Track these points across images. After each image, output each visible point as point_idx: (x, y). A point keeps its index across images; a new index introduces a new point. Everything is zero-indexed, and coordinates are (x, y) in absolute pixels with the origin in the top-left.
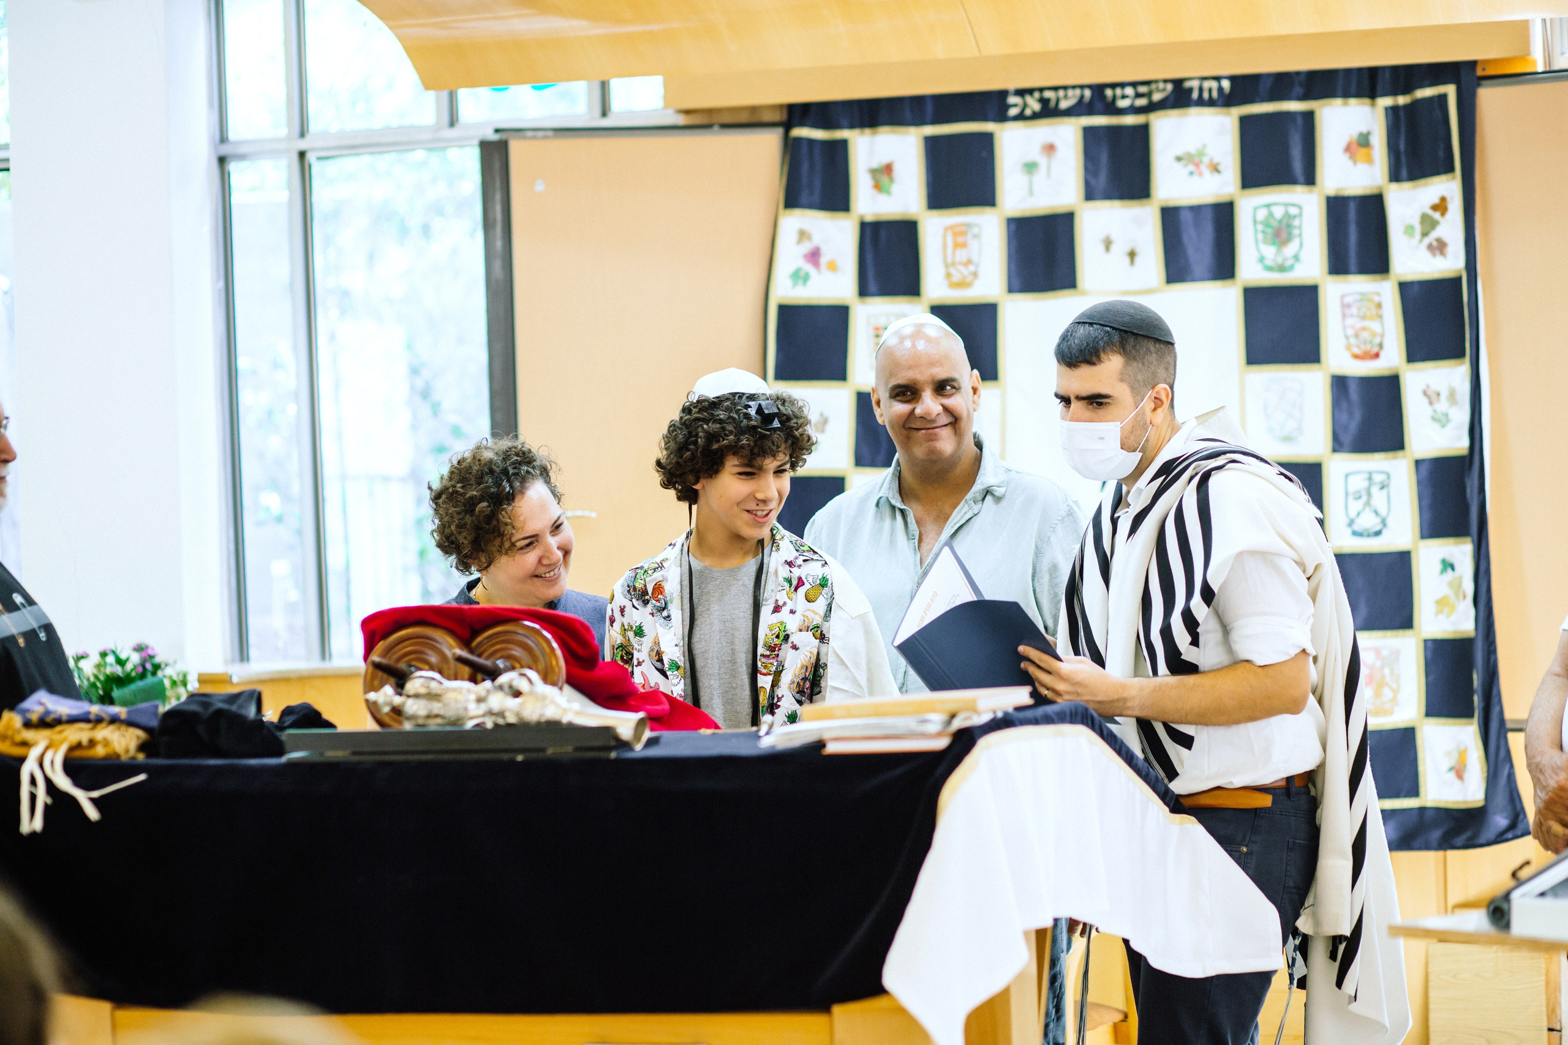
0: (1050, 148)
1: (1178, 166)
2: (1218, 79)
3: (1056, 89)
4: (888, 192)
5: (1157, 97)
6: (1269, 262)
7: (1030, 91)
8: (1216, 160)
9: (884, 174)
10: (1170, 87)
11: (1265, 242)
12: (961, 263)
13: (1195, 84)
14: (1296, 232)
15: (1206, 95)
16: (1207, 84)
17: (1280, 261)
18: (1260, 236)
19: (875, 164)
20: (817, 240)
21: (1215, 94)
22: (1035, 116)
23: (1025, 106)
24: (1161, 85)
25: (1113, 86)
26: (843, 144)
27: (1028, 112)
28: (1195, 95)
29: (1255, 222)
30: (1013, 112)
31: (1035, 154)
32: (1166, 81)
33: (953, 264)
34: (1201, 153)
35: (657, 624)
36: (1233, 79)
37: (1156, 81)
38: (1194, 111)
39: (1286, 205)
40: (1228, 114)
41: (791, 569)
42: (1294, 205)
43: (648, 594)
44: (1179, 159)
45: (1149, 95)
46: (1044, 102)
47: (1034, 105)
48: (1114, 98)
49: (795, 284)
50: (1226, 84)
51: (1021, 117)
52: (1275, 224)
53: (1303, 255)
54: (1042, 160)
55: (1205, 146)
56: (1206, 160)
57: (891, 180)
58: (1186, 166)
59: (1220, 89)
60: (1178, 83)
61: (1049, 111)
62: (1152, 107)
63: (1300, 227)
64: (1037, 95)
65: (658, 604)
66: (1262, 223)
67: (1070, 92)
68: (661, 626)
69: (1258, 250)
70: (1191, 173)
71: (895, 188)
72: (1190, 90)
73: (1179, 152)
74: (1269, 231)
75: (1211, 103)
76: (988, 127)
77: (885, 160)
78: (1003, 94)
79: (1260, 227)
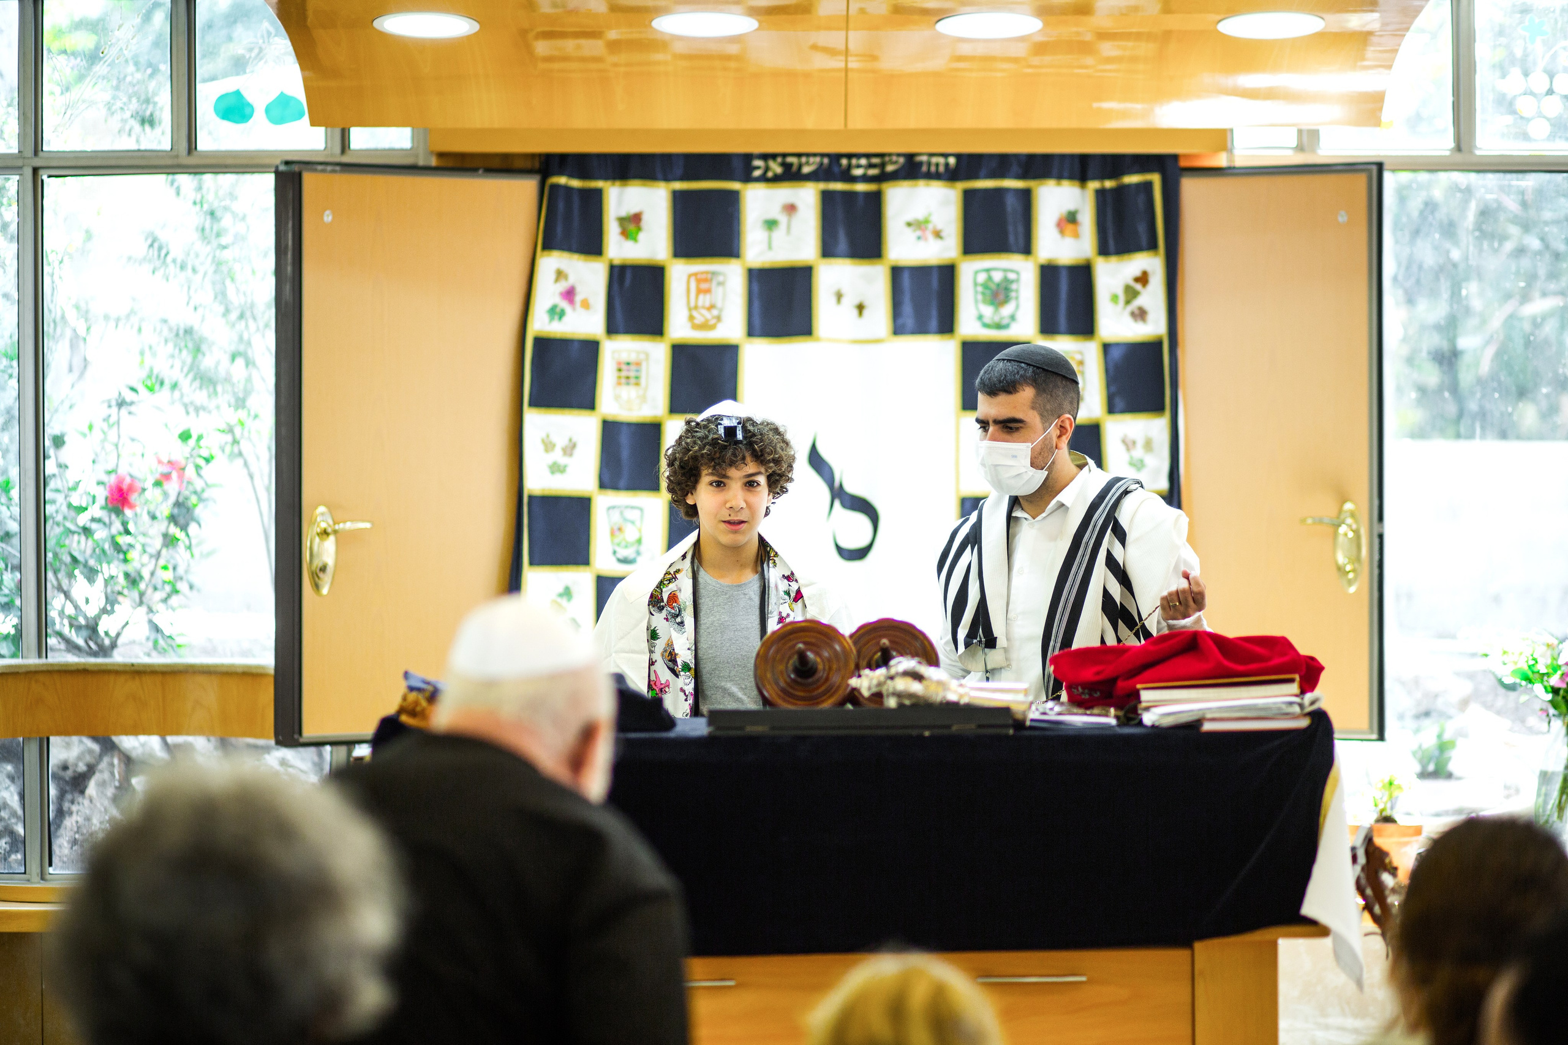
0: (791, 209)
1: (909, 231)
2: (946, 156)
3: (799, 155)
4: (635, 240)
5: (890, 168)
6: (987, 320)
7: (774, 156)
8: (939, 227)
9: (632, 223)
10: (902, 160)
11: (984, 302)
12: (703, 307)
13: (924, 158)
14: (1013, 294)
15: (933, 169)
16: (934, 160)
17: (997, 319)
18: (980, 297)
19: (623, 213)
20: (572, 280)
21: (942, 169)
22: (777, 179)
23: (767, 169)
24: (894, 158)
25: (850, 156)
26: (598, 194)
27: (770, 174)
28: (924, 169)
29: (976, 284)
30: (757, 173)
31: (776, 213)
32: (899, 155)
33: (696, 307)
34: (927, 221)
35: (672, 629)
36: (959, 157)
37: (890, 155)
38: (921, 183)
39: (1005, 270)
40: (952, 187)
41: (790, 583)
42: (1012, 271)
43: (663, 602)
44: (909, 224)
45: (882, 166)
46: (787, 166)
47: (776, 168)
48: (849, 167)
49: (552, 319)
50: (952, 161)
51: (763, 179)
52: (993, 287)
53: (1019, 315)
54: (783, 219)
55: (930, 215)
56: (930, 227)
57: (639, 229)
58: (915, 231)
59: (947, 165)
60: (910, 157)
61: (791, 175)
62: (884, 177)
63: (1017, 291)
64: (779, 160)
65: (673, 611)
66: (982, 285)
67: (812, 160)
68: (675, 631)
69: (977, 308)
70: (919, 238)
71: (641, 236)
72: (921, 164)
73: (910, 217)
74: (988, 292)
75: (937, 176)
76: (735, 186)
77: (634, 210)
78: (748, 158)
79: (980, 289)
